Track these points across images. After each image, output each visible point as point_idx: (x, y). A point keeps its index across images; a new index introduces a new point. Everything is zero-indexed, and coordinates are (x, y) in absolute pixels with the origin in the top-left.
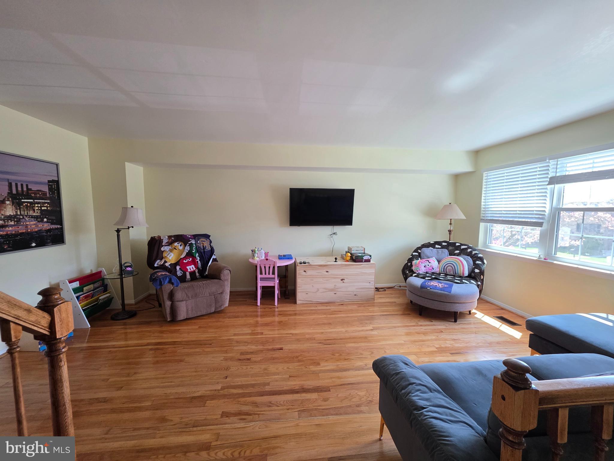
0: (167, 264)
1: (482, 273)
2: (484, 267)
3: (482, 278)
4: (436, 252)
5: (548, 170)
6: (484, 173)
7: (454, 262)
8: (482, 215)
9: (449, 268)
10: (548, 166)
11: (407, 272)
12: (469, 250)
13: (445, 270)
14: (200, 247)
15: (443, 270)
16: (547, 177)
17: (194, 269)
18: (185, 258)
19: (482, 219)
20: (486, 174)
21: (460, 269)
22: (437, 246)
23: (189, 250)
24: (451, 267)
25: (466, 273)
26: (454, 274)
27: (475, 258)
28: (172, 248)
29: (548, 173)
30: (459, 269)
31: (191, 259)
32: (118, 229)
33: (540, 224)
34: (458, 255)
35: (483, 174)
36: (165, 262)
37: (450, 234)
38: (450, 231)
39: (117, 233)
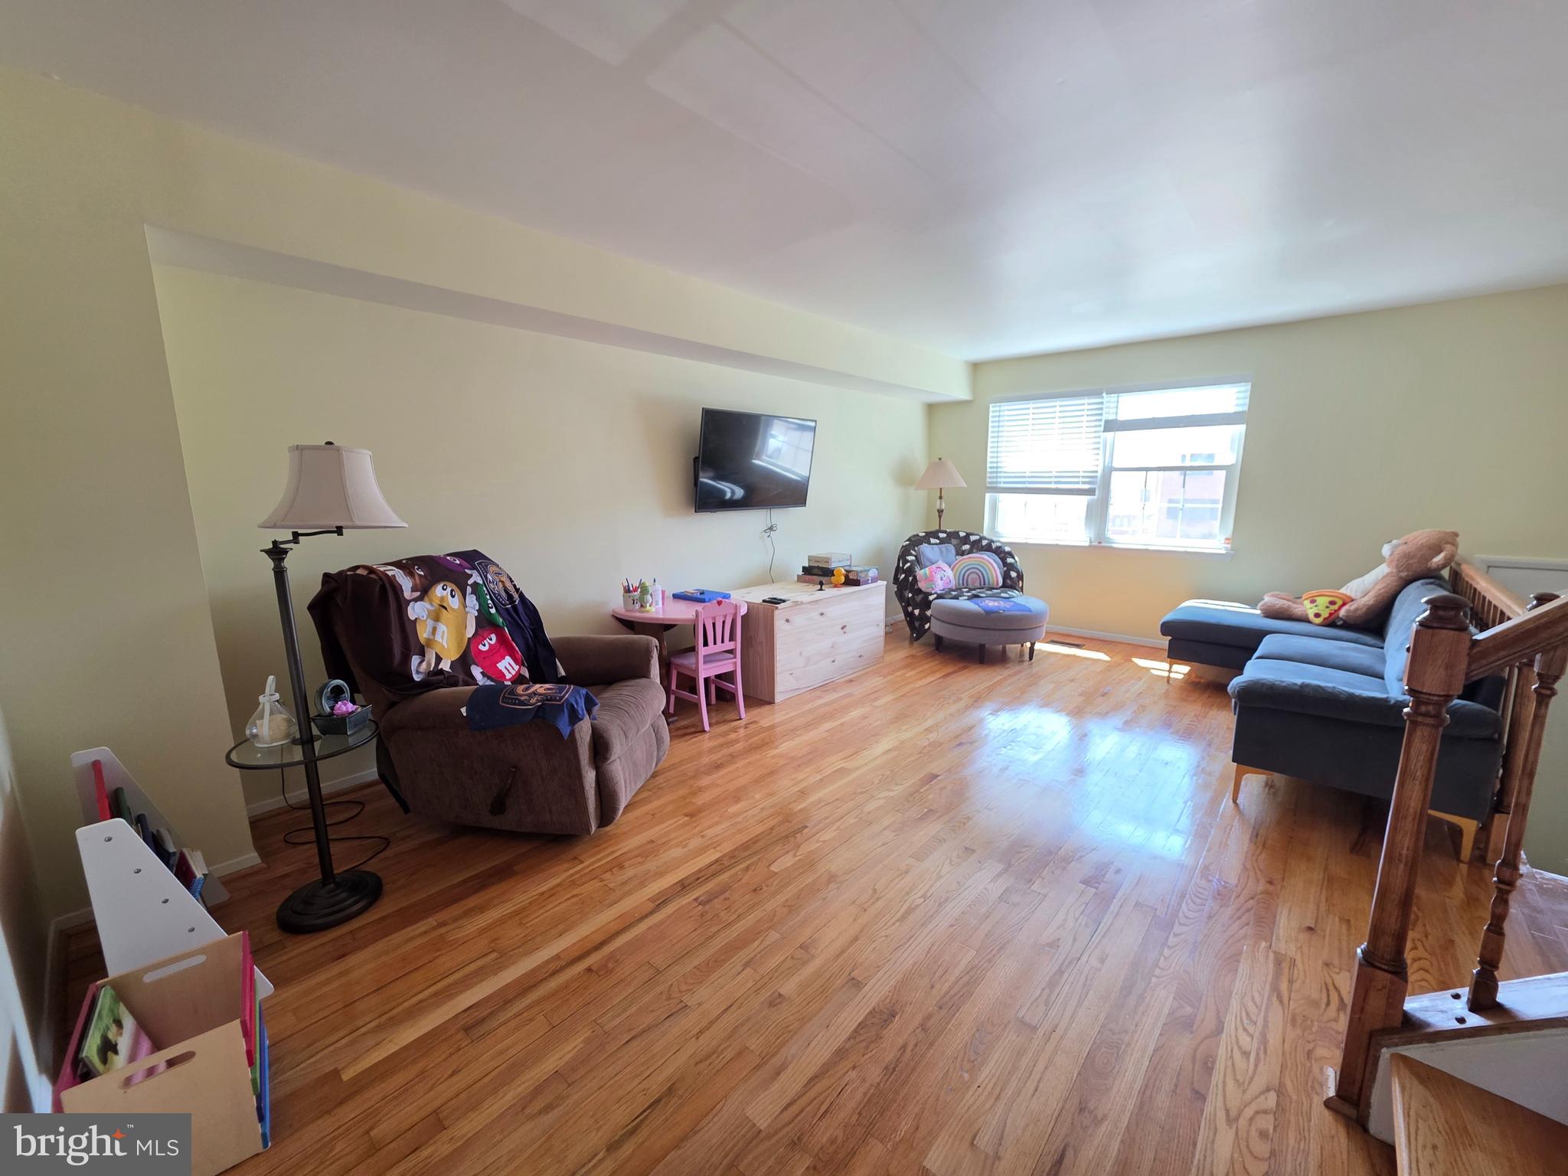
0: (445, 665)
1: (1020, 577)
2: (1019, 566)
3: (1020, 585)
4: (938, 550)
5: (1102, 409)
6: (991, 405)
7: (978, 565)
8: (988, 480)
9: (975, 576)
10: (1102, 403)
11: (910, 595)
12: (984, 543)
13: (965, 581)
14: (499, 595)
15: (961, 582)
16: (1100, 420)
17: (517, 667)
18: (478, 637)
19: (988, 488)
20: (993, 407)
21: (992, 575)
22: (933, 541)
23: (477, 608)
24: (977, 573)
25: (1001, 584)
26: (980, 584)
27: (1001, 553)
28: (432, 605)
29: (1101, 414)
30: (990, 577)
31: (493, 637)
32: (275, 543)
33: (1090, 492)
34: (970, 552)
35: (989, 407)
36: (439, 659)
37: (940, 517)
38: (940, 512)
39: (271, 564)
